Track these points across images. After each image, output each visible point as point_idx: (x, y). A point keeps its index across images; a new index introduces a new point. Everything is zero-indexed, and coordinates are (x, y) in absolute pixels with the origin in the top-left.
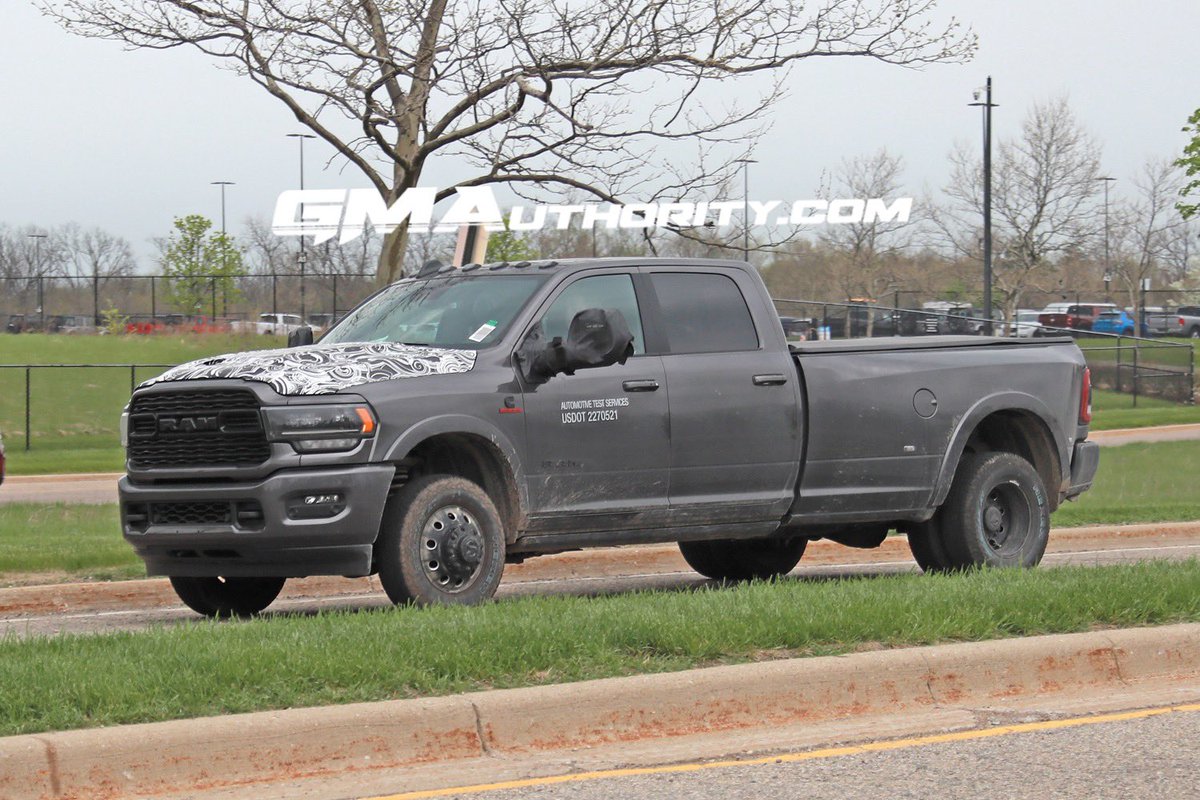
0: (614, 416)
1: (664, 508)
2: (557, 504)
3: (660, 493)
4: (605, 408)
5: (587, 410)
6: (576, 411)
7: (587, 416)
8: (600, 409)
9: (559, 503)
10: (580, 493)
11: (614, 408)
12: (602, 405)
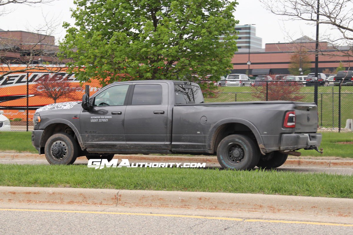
0: (107, 121)
1: (124, 144)
2: (91, 142)
3: (123, 141)
4: (104, 119)
5: (99, 119)
6: (95, 119)
7: (98, 120)
8: (102, 119)
9: (92, 141)
10: (98, 139)
11: (107, 119)
12: (104, 118)
